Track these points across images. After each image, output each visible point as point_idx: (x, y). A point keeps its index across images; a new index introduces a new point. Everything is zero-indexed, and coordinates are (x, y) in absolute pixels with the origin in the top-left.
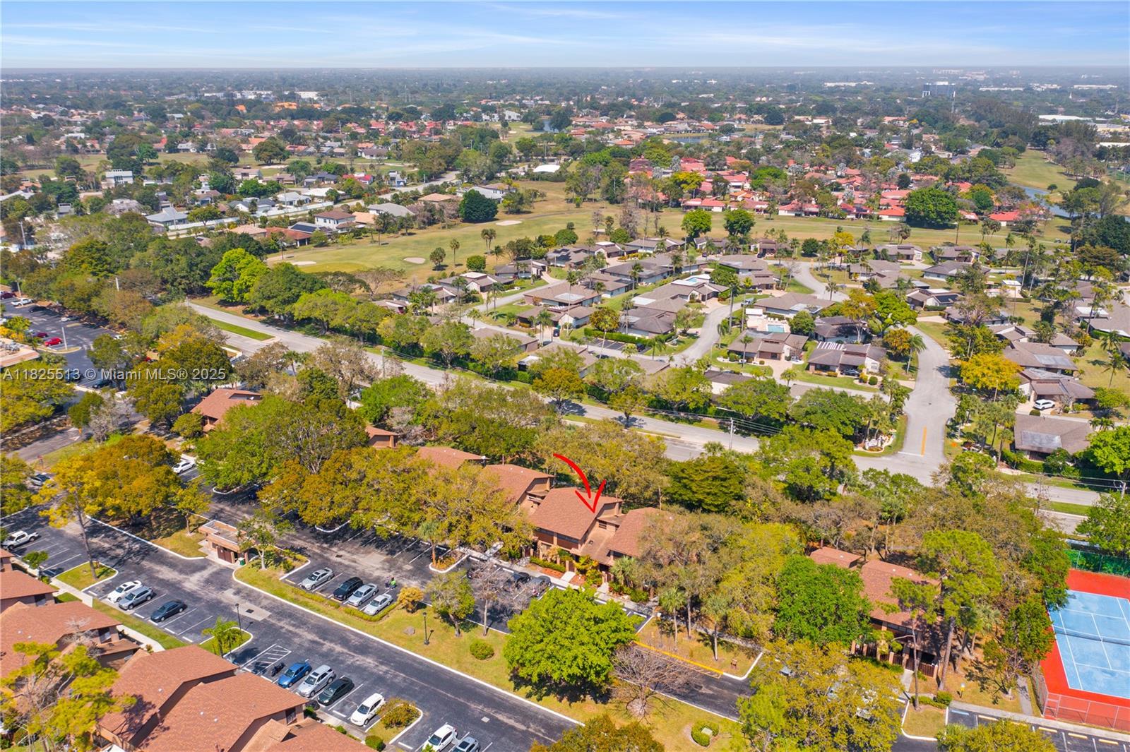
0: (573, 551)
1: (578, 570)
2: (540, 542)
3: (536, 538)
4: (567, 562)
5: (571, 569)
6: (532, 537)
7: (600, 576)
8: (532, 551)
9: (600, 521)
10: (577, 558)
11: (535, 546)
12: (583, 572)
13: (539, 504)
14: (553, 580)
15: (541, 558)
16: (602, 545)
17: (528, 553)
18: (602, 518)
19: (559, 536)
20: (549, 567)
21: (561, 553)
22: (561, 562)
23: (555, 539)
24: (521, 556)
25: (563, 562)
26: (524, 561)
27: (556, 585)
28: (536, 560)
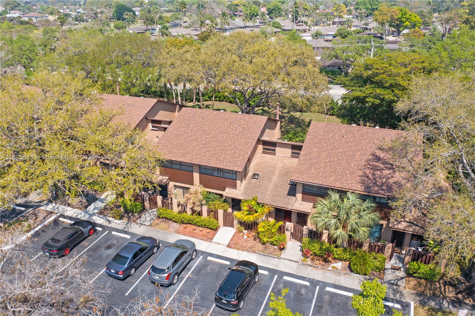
0: (229, 192)
1: (241, 223)
2: (171, 184)
3: (165, 179)
4: (221, 212)
5: (228, 223)
6: (158, 177)
7: (281, 230)
8: (159, 199)
9: (265, 143)
10: (236, 204)
11: (164, 191)
12: (250, 226)
13: (165, 129)
14: (201, 245)
15: (176, 209)
16: (275, 178)
17: (154, 203)
18: (265, 138)
19: (204, 170)
20: (189, 222)
21: (207, 198)
22: (209, 212)
23: (196, 176)
24: (144, 209)
25: (213, 213)
26: (147, 217)
27: (206, 254)
28: (167, 212)
